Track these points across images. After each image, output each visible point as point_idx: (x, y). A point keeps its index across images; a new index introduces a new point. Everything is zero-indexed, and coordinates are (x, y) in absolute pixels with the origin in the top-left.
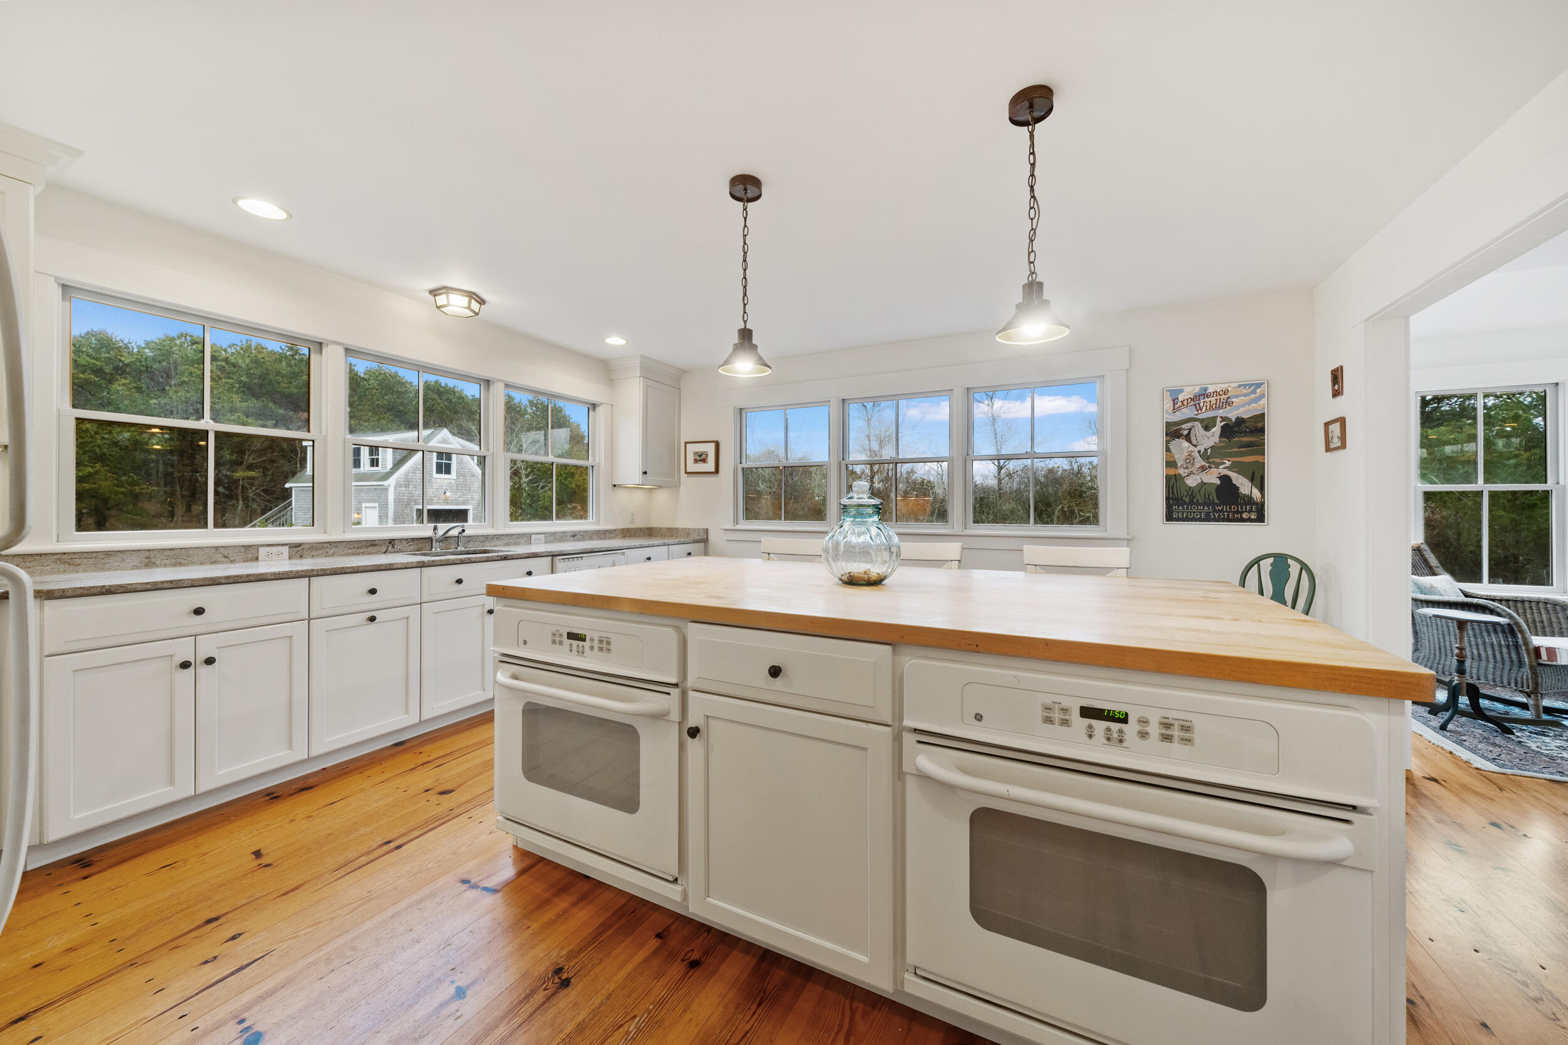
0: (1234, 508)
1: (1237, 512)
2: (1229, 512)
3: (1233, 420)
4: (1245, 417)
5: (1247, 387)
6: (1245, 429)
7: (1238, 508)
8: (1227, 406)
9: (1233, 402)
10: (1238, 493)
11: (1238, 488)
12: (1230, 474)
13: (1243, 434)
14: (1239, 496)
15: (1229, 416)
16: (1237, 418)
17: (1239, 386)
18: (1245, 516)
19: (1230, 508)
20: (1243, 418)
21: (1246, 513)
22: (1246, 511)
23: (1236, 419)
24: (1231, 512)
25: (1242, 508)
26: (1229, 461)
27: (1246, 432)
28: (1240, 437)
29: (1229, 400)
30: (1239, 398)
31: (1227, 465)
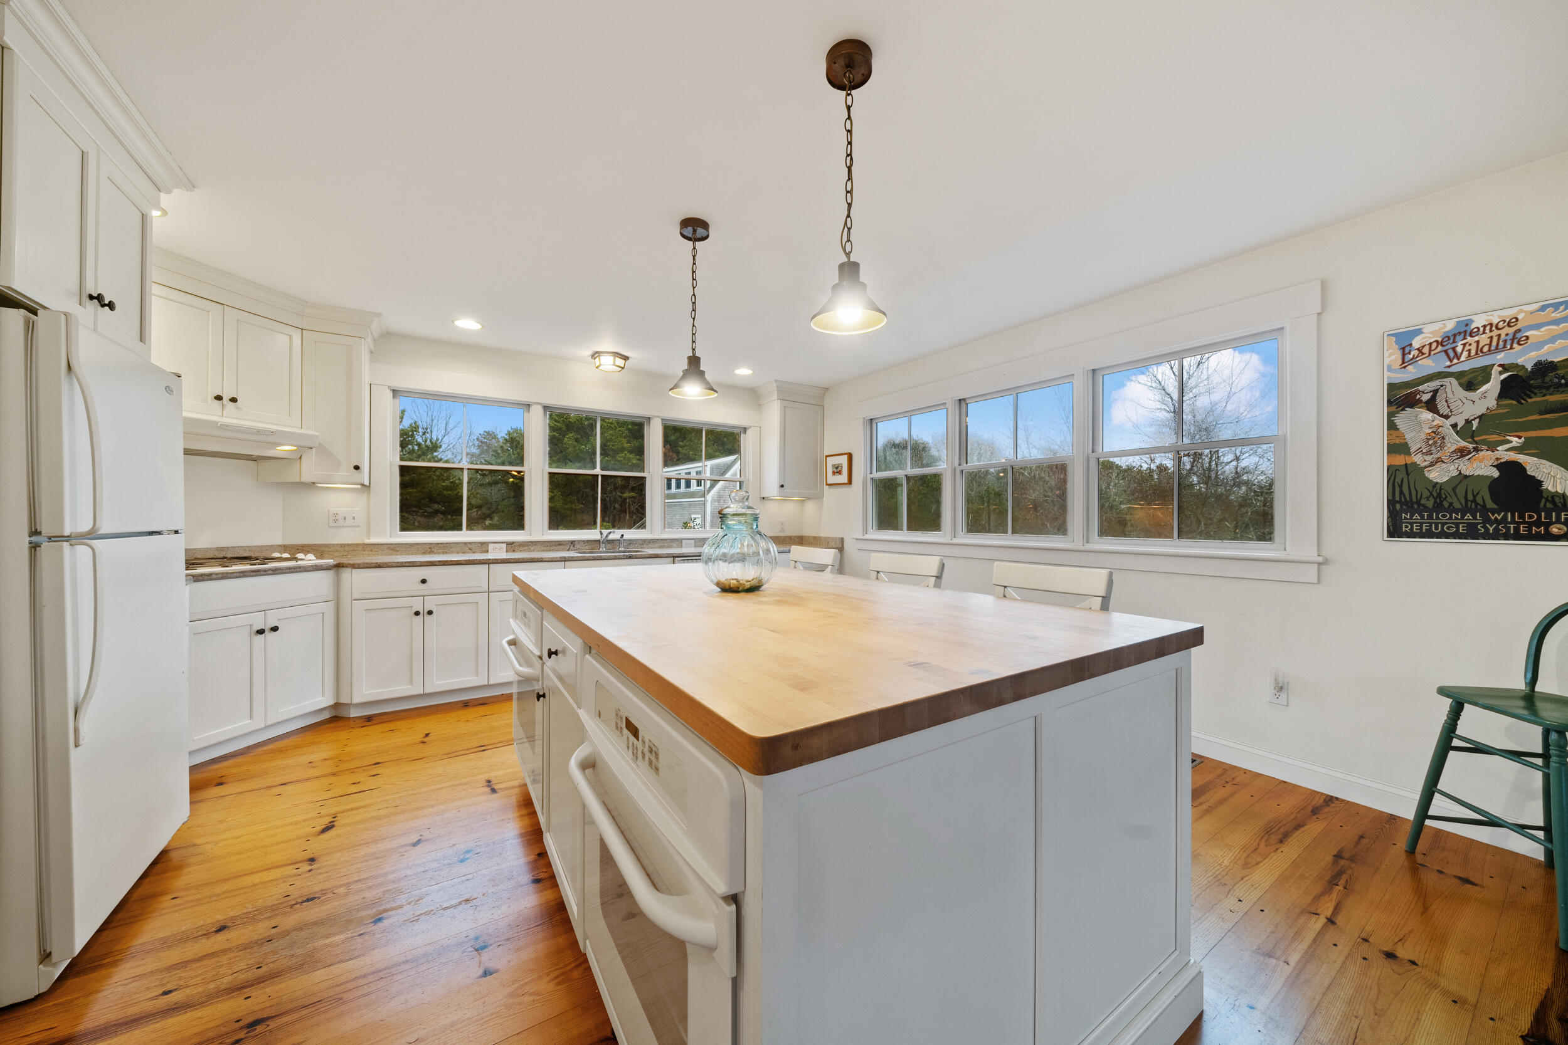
0: (1531, 517)
1: (1538, 523)
2: (1519, 523)
3: (1529, 367)
4: (1556, 360)
5: (1562, 308)
6: (1556, 380)
7: (1539, 517)
8: (1515, 345)
9: (1527, 338)
10: (1541, 492)
11: (1540, 483)
12: (1521, 458)
13: (1552, 389)
14: (1542, 497)
15: (1520, 361)
16: (1539, 364)
17: (1543, 308)
18: (1554, 530)
19: (1522, 516)
20: (1552, 362)
21: (1559, 526)
22: (1558, 521)
23: (1536, 365)
24: (1524, 522)
25: (1548, 516)
26: (1520, 437)
27: (1560, 385)
28: (1544, 395)
29: (1518, 336)
30: (1543, 329)
31: (1514, 444)
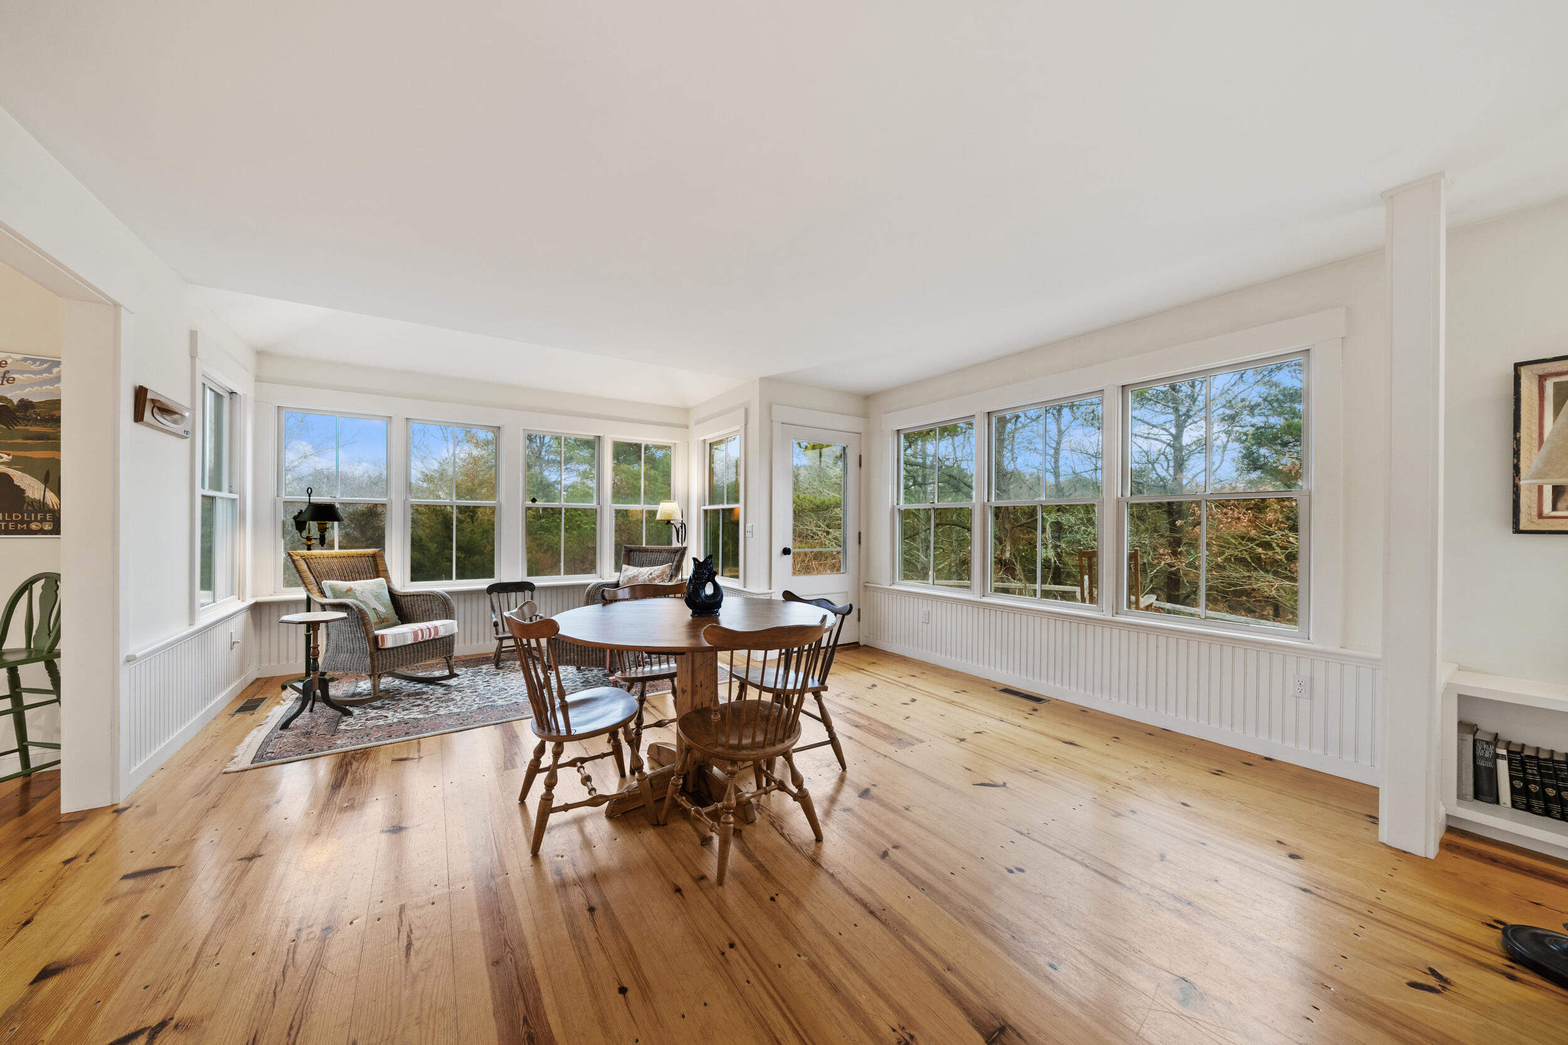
0: (17, 517)
1: (22, 522)
2: (8, 522)
3: (16, 402)
4: (34, 401)
5: (38, 363)
6: (34, 416)
7: (23, 517)
8: (5, 382)
9: (14, 379)
10: (24, 498)
11: (23, 491)
12: (10, 472)
13: (31, 422)
14: (25, 502)
15: (9, 396)
16: (22, 401)
17: (25, 360)
18: (33, 526)
19: (10, 516)
20: (31, 402)
21: (36, 523)
22: (36, 520)
23: (20, 401)
24: (12, 521)
25: (29, 516)
26: (9, 455)
27: (37, 420)
28: (26, 426)
29: (7, 375)
30: (25, 376)
31: (4, 460)
